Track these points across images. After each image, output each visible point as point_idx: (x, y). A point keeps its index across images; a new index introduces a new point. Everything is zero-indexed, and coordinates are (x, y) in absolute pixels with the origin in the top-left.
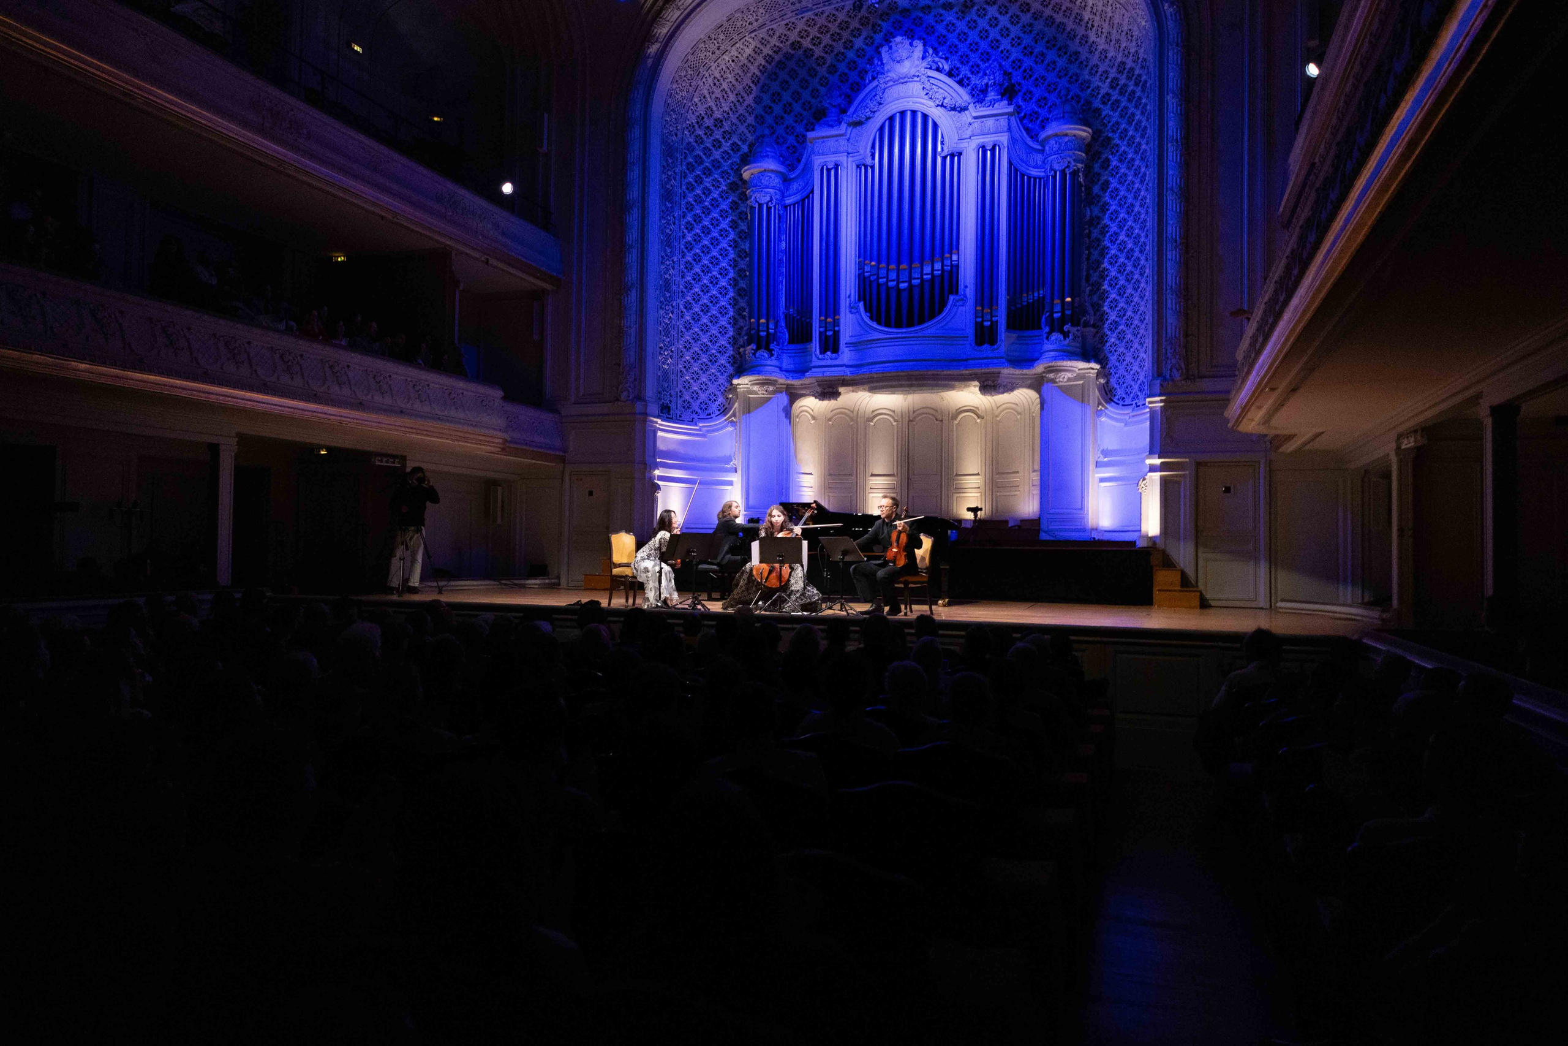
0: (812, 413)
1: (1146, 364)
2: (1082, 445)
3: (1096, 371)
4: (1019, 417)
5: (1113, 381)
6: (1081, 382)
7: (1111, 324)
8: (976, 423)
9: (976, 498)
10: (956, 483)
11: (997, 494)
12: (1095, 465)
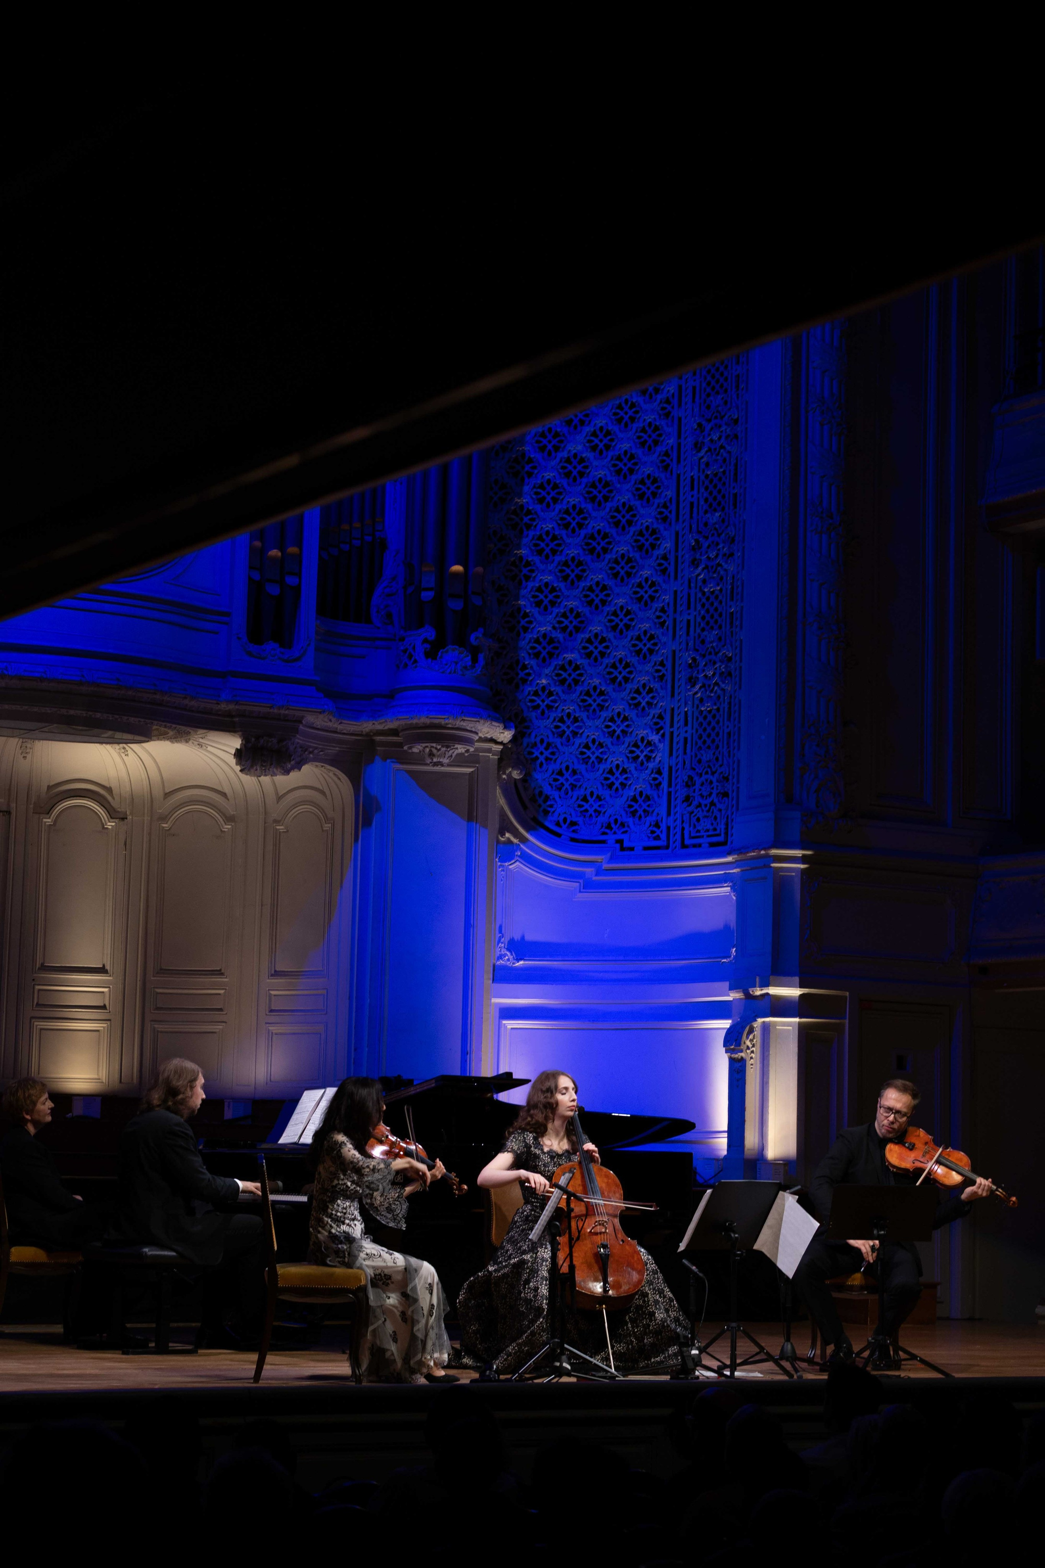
1: (661, 756)
2: (468, 926)
3: (502, 747)
4: (227, 827)
5: (542, 779)
6: (469, 770)
7: (537, 641)
8: (103, 828)
9: (97, 1033)
10: (39, 990)
11: (156, 1026)
12: (491, 976)
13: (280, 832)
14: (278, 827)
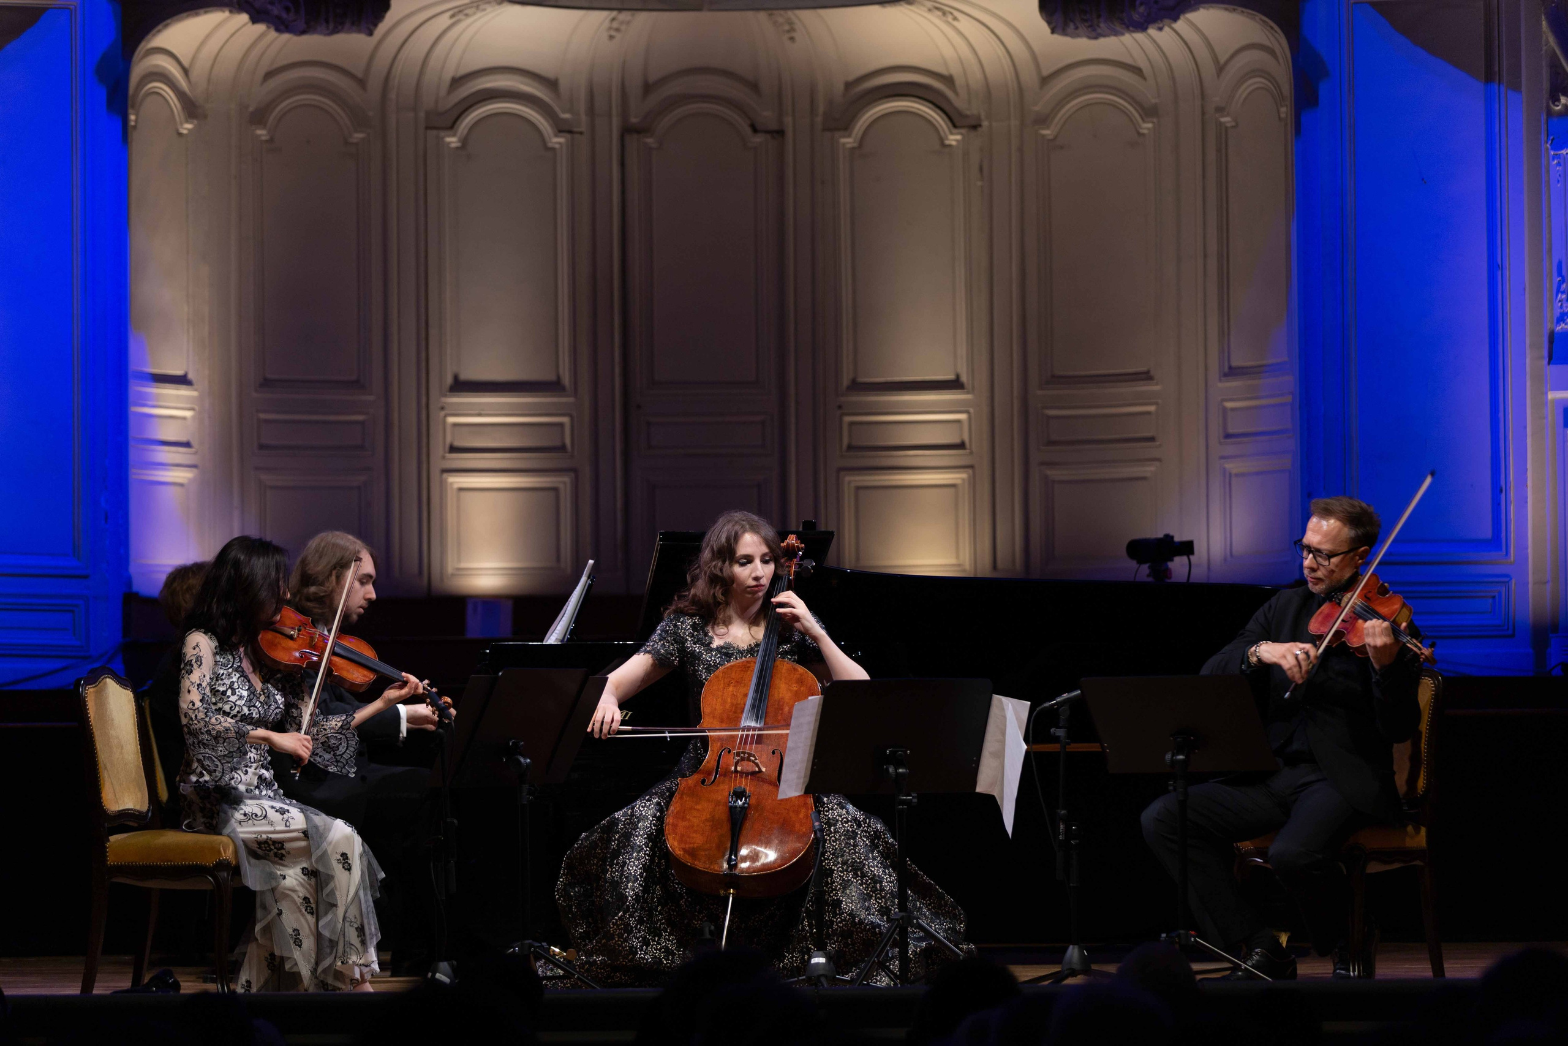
0: (183, 83)
2: (1494, 267)
4: (1146, 127)
8: (943, 145)
9: (952, 490)
10: (852, 424)
11: (1049, 472)
12: (1545, 353)
13: (1226, 128)
14: (1223, 120)
